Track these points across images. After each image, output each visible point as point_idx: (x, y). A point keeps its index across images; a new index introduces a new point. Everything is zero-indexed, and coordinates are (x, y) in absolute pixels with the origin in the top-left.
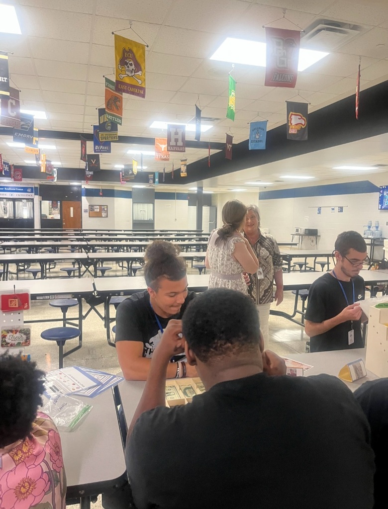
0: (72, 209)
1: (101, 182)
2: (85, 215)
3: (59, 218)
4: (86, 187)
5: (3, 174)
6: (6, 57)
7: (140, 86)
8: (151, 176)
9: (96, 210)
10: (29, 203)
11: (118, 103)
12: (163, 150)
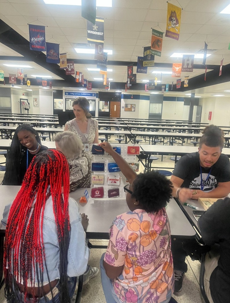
0: (115, 106)
1: (132, 90)
2: (122, 110)
3: (108, 111)
4: (124, 94)
5: (83, 86)
6: (103, 21)
7: (177, 33)
8: (163, 87)
9: (128, 107)
10: (93, 102)
11: (159, 43)
12: (177, 71)
